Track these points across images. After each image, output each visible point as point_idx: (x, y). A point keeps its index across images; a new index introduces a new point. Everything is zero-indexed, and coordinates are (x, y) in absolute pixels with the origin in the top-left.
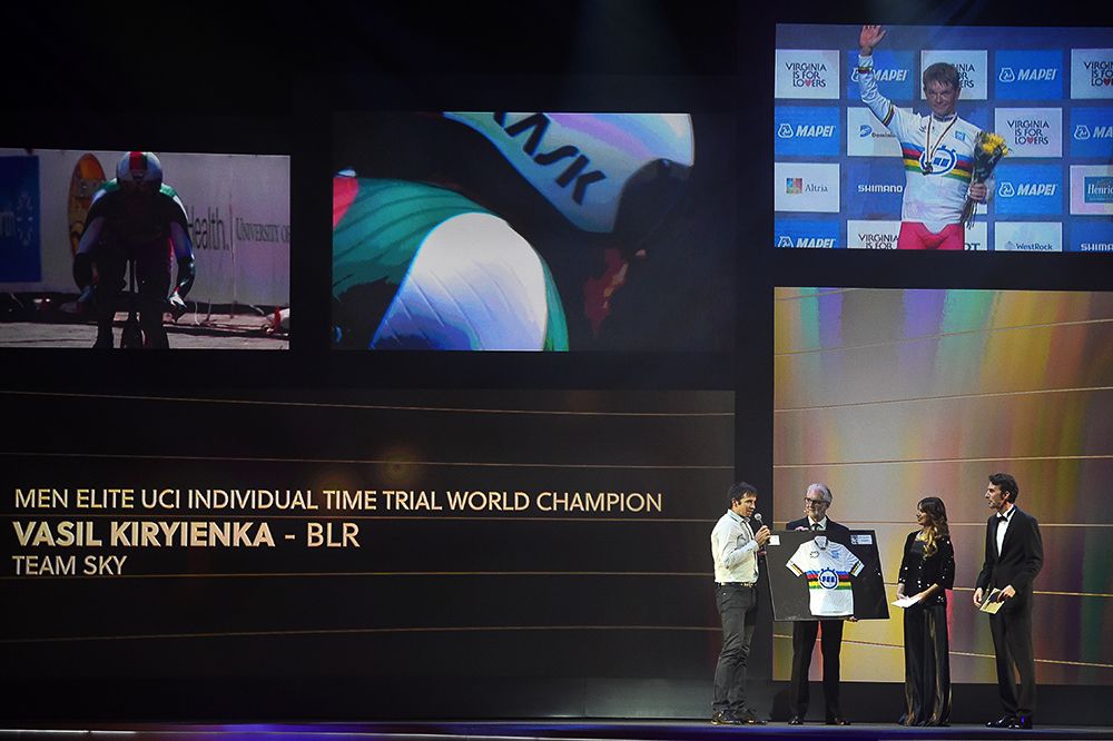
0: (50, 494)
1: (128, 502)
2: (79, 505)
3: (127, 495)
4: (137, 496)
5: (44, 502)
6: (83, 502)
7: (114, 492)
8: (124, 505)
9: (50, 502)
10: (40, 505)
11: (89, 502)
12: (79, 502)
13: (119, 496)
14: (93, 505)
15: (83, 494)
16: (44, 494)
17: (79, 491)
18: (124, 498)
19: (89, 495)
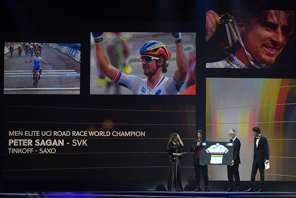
0: (18, 132)
1: (38, 134)
2: (25, 135)
3: (38, 132)
4: (40, 133)
5: (16, 134)
6: (26, 134)
7: (34, 132)
8: (37, 135)
9: (18, 134)
10: (15, 135)
11: (28, 134)
12: (25, 134)
13: (36, 133)
14: (29, 135)
15: (26, 132)
16: (16, 132)
17: (25, 131)
18: (37, 133)
19: (28, 132)
